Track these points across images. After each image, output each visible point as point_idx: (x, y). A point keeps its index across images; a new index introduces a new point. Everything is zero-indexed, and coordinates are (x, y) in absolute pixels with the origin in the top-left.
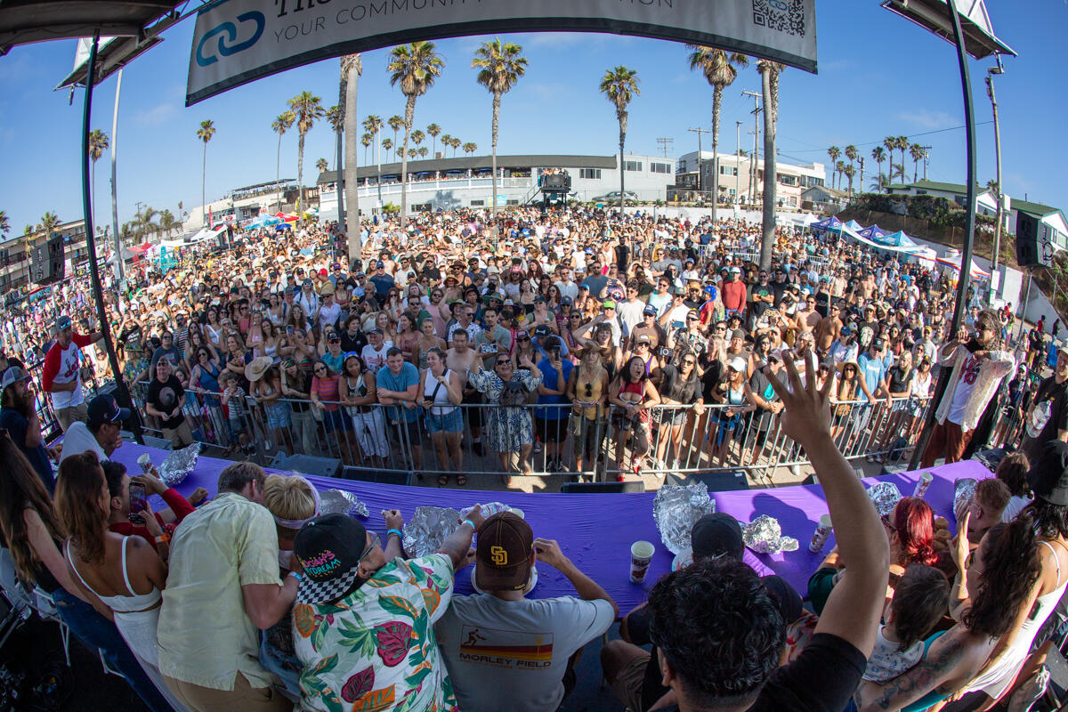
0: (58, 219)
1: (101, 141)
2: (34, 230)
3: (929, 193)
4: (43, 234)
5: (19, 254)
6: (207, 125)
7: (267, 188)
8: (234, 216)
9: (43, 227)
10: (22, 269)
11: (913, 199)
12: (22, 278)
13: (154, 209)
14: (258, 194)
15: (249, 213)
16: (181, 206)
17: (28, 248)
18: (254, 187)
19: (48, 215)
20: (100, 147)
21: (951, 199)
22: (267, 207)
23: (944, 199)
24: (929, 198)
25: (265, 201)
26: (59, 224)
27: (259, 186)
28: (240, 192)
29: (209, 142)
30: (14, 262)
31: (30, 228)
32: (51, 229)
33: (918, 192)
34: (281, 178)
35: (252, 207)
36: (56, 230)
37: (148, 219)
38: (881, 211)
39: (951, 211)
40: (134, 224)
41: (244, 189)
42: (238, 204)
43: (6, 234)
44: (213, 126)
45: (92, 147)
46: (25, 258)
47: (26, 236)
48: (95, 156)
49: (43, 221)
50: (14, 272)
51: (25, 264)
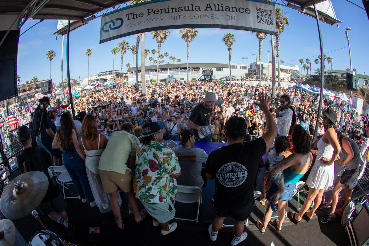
0: (38, 79)
1: (53, 54)
2: (29, 82)
3: (332, 74)
4: (32, 84)
5: (24, 90)
6: (89, 51)
7: (110, 73)
8: (99, 82)
9: (33, 81)
10: (25, 95)
11: (327, 76)
12: (25, 98)
14: (106, 75)
15: (104, 81)
16: (79, 78)
17: (27, 88)
18: (105, 72)
19: (34, 78)
20: (53, 56)
21: (339, 75)
22: (110, 79)
23: (337, 76)
24: (332, 75)
25: (109, 77)
26: (38, 81)
27: (107, 72)
28: (100, 74)
29: (90, 56)
30: (22, 92)
32: (35, 82)
33: (329, 74)
34: (114, 70)
35: (105, 79)
36: (37, 83)
38: (317, 81)
39: (340, 80)
41: (102, 73)
42: (100, 78)
44: (91, 51)
45: (50, 56)
46: (26, 91)
47: (26, 84)
48: (51, 59)
49: (32, 79)
50: (22, 96)
51: (26, 93)
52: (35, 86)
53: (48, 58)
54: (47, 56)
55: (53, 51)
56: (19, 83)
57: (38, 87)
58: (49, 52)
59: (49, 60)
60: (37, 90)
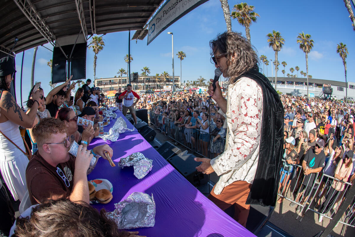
0: (169, 74)
1: (183, 55)
2: (160, 75)
4: (163, 77)
5: (154, 80)
9: (163, 75)
10: (154, 85)
12: (154, 87)
13: (204, 79)
17: (157, 79)
19: (165, 72)
20: (183, 56)
26: (169, 76)
30: (152, 82)
31: (158, 75)
32: (165, 76)
36: (167, 77)
37: (202, 81)
40: (197, 82)
43: (149, 74)
45: (180, 56)
46: (156, 82)
47: (156, 76)
48: (181, 59)
49: (163, 73)
50: (151, 85)
51: (156, 83)
52: (165, 80)
53: (178, 57)
54: (178, 56)
55: (183, 52)
56: (148, 74)
57: (168, 80)
58: (179, 52)
59: (179, 59)
60: (167, 83)
